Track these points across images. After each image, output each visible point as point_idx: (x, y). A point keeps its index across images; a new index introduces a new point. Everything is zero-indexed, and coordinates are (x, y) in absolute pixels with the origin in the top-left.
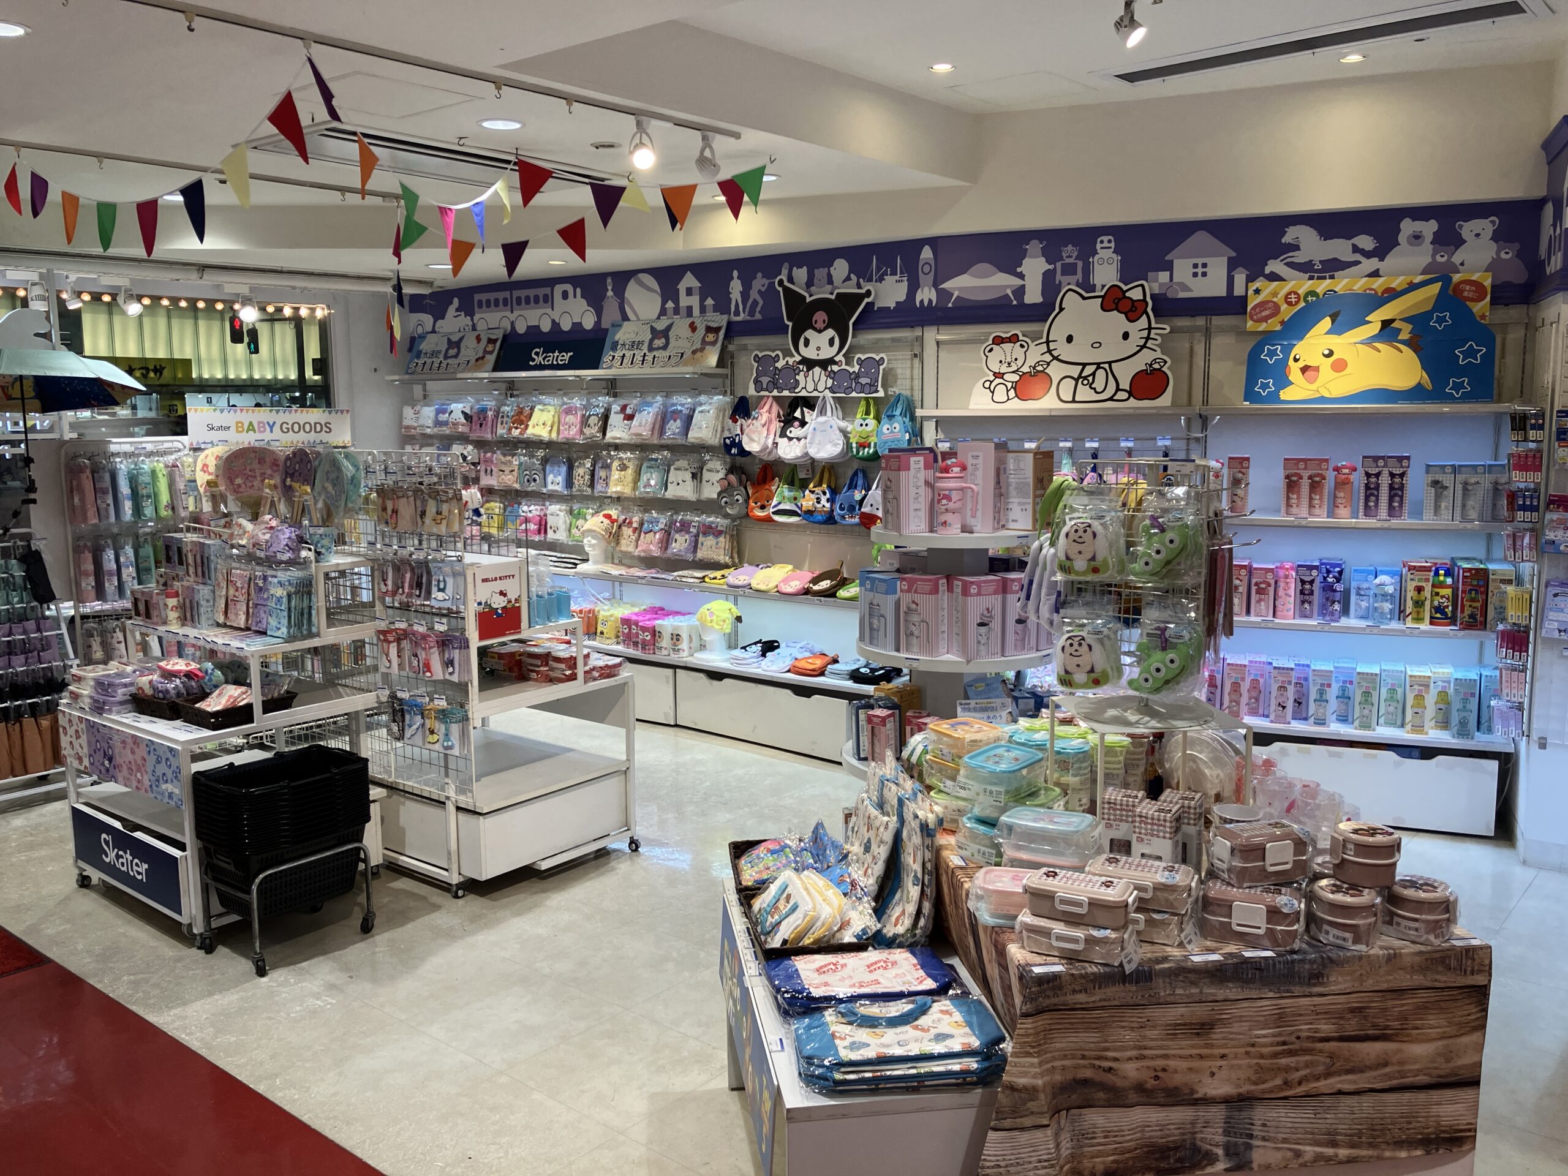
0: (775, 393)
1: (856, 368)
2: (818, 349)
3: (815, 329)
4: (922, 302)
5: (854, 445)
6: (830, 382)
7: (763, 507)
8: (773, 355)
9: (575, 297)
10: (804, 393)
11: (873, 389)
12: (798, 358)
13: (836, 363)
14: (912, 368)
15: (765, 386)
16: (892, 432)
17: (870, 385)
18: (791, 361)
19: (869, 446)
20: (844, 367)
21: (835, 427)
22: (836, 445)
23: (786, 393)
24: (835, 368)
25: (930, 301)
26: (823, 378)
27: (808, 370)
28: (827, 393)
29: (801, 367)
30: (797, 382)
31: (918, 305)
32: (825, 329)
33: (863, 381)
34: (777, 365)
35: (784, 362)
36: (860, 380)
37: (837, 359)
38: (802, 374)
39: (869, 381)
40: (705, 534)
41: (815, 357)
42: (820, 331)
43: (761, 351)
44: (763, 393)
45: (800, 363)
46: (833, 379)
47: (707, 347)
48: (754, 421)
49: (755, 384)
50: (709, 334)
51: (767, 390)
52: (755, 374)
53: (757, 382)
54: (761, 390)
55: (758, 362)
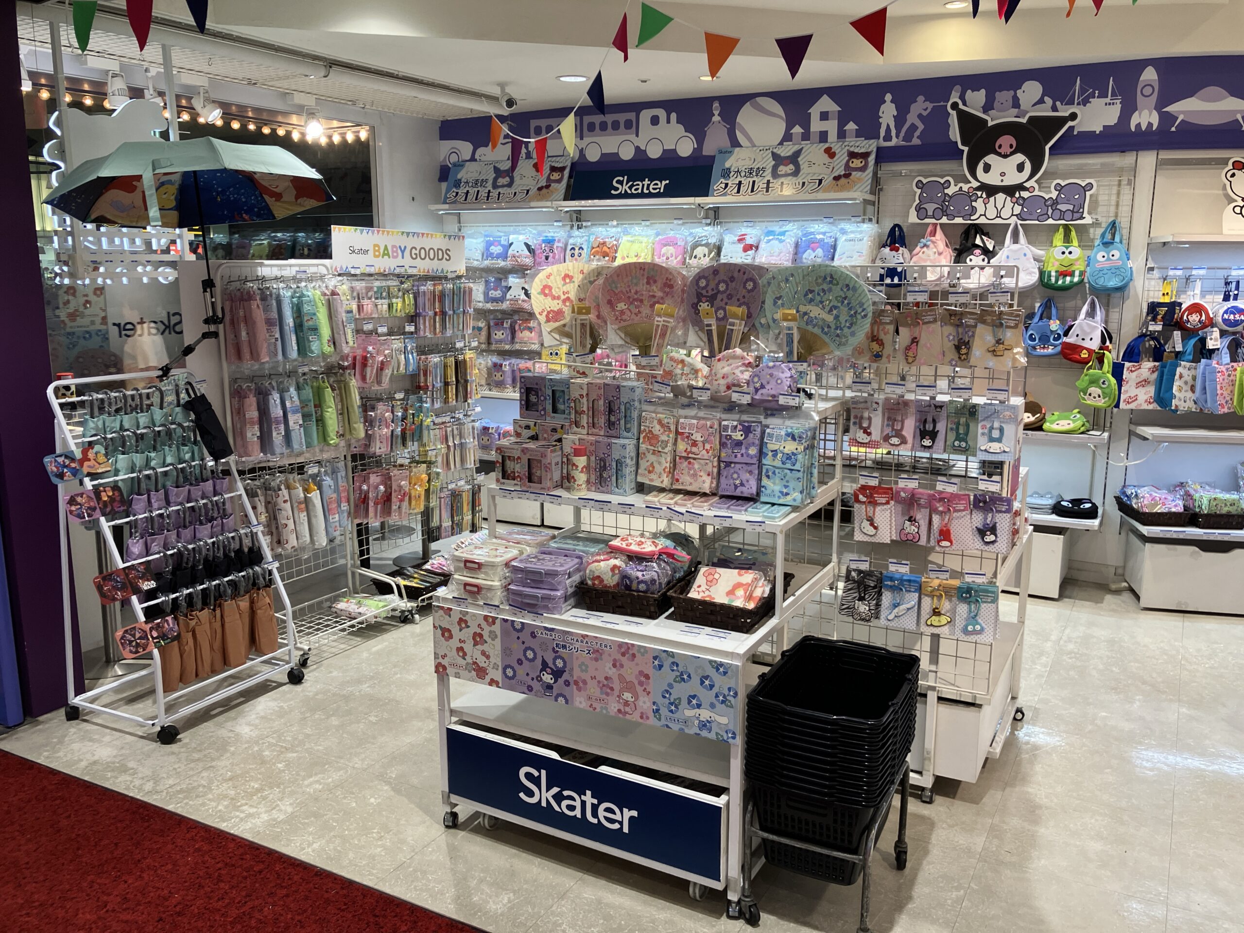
0: (944, 220)
1: (1054, 194)
2: (1003, 174)
3: (999, 154)
4: (1138, 125)
5: (1053, 274)
6: (1018, 209)
8: (942, 181)
9: (668, 122)
10: (982, 220)
11: (1076, 215)
12: (975, 184)
13: (1026, 189)
14: (1118, 194)
15: (930, 213)
16: (1108, 259)
17: (1073, 212)
18: (965, 187)
19: (1072, 274)
20: (1036, 193)
21: (1030, 255)
22: (1030, 273)
23: (959, 220)
24: (1025, 194)
25: (1150, 125)
26: (1009, 204)
27: (989, 196)
28: (1013, 220)
29: (979, 193)
30: (974, 210)
31: (1133, 129)
32: (1012, 154)
33: (1063, 207)
34: (946, 191)
35: (957, 189)
36: (1058, 207)
37: (1027, 185)
38: (980, 200)
39: (1071, 207)
41: (998, 183)
42: (1005, 156)
43: (926, 177)
44: (927, 221)
45: (978, 189)
46: (1022, 205)
47: (854, 173)
48: (925, 249)
49: (918, 212)
50: (854, 160)
51: (934, 218)
52: (917, 201)
53: (920, 209)
54: (926, 218)
55: (921, 188)
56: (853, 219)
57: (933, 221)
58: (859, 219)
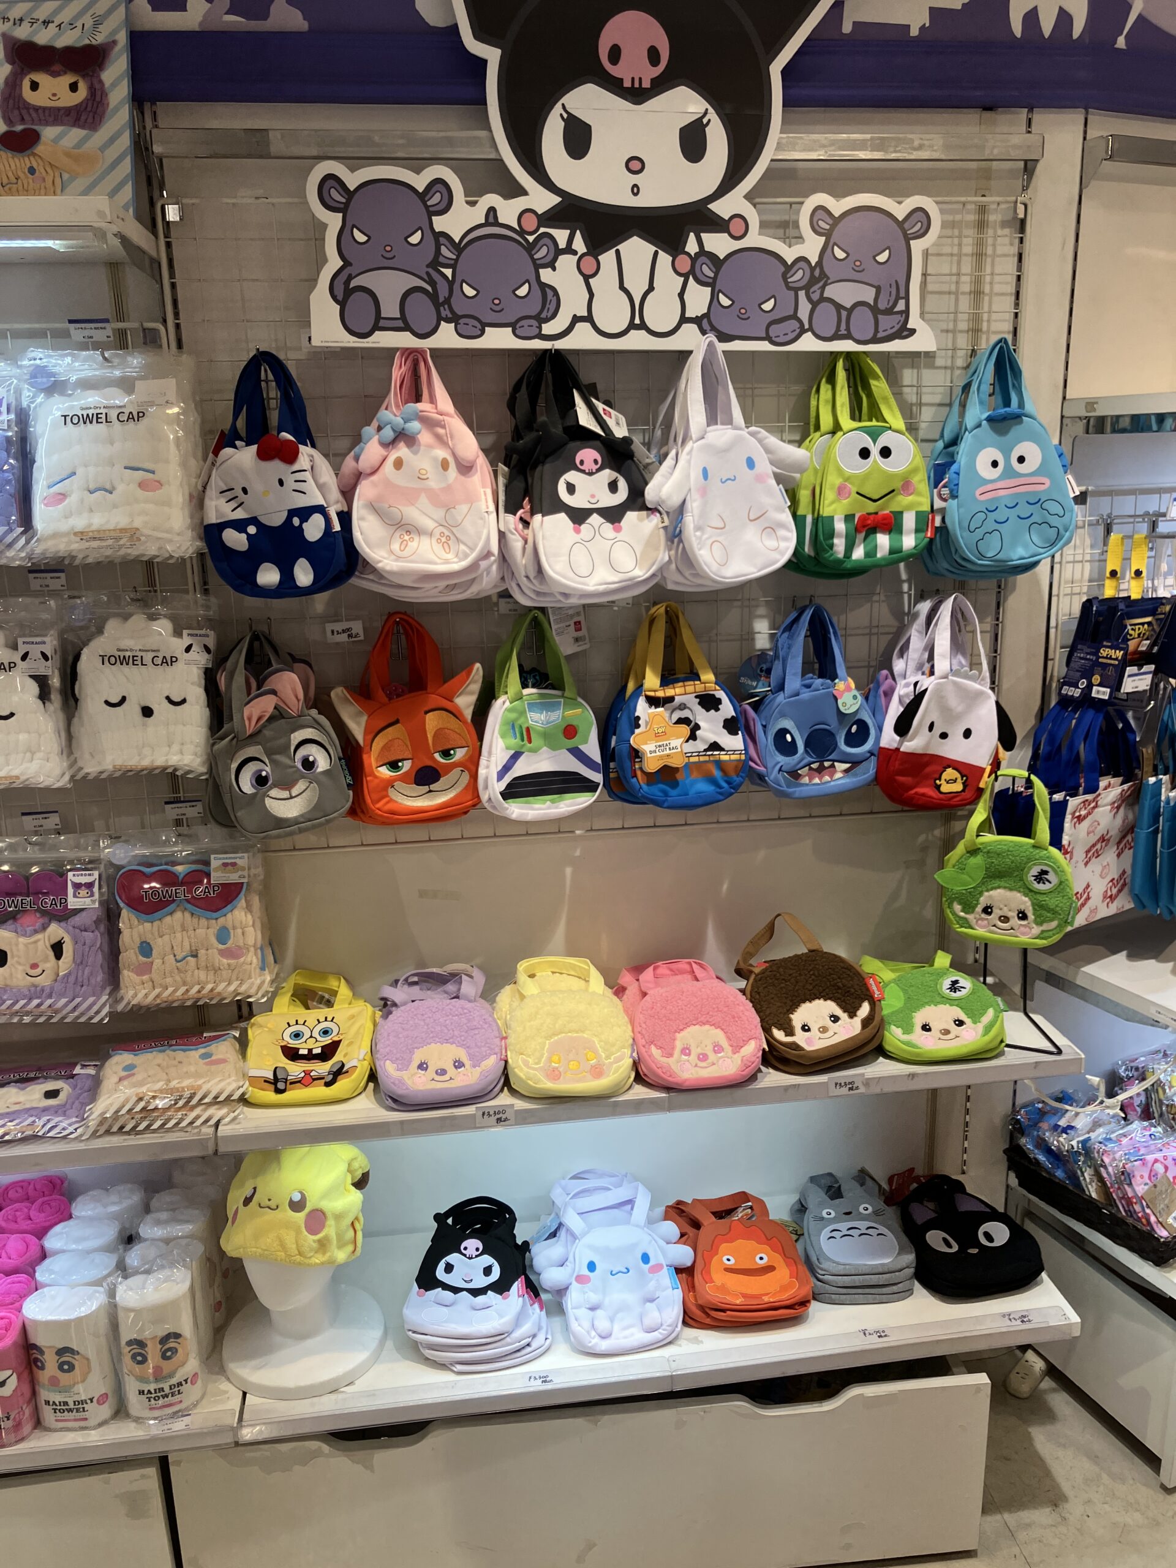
0: (447, 337)
1: (811, 247)
2: (635, 165)
3: (614, 85)
4: (1032, 18)
5: (840, 526)
6: (698, 299)
7: (426, 776)
8: (420, 182)
10: (583, 339)
11: (888, 323)
12: (542, 200)
13: (719, 225)
14: (979, 256)
15: (390, 309)
16: (1009, 473)
17: (875, 310)
18: (509, 211)
19: (891, 524)
20: (755, 239)
21: (764, 466)
22: (772, 529)
23: (499, 338)
24: (718, 244)
25: (1064, 18)
26: (668, 280)
27: (596, 247)
28: (690, 339)
29: (561, 236)
30: (549, 300)
31: (1017, 28)
32: (660, 85)
33: (844, 293)
34: (440, 223)
35: (477, 215)
36: (830, 292)
37: (723, 208)
38: (566, 263)
39: (868, 294)
40: (150, 907)
41: (622, 198)
42: (637, 95)
43: (352, 163)
44: (383, 339)
45: (552, 218)
46: (711, 284)
47: (49, 133)
48: (402, 451)
49: (342, 304)
50: (40, 78)
51: (406, 327)
52: (334, 263)
53: (349, 292)
54: (376, 327)
55: (343, 209)
56: (77, 333)
57: (405, 340)
58: (102, 334)
